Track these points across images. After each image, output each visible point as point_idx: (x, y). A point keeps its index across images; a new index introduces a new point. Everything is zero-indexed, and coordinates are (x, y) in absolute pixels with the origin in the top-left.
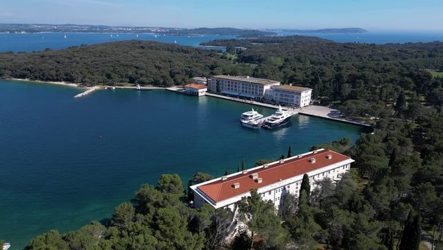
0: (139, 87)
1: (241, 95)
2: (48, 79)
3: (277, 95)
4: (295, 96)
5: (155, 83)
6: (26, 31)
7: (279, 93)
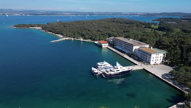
0: (82, 40)
1: (123, 50)
2: (56, 33)
3: (139, 53)
4: (148, 56)
5: (91, 38)
6: (89, 15)
7: (140, 52)
